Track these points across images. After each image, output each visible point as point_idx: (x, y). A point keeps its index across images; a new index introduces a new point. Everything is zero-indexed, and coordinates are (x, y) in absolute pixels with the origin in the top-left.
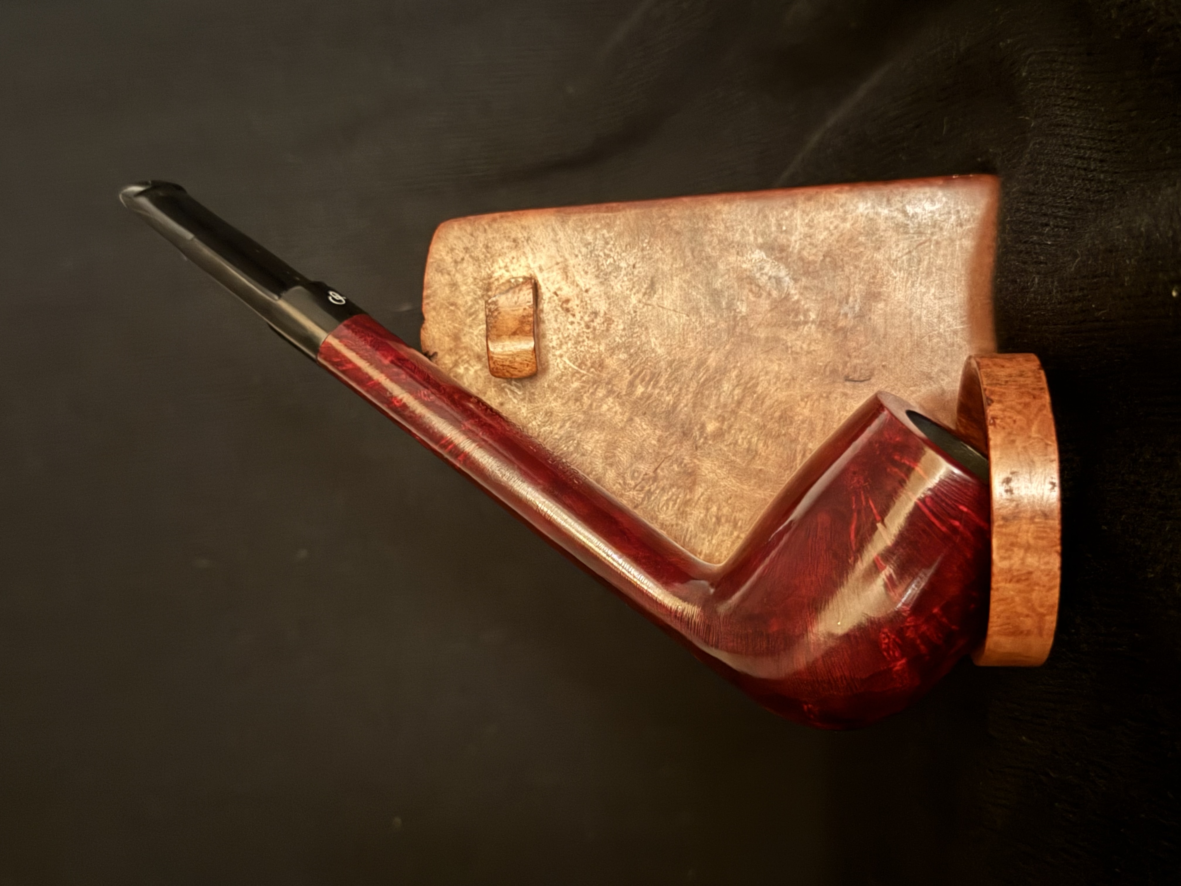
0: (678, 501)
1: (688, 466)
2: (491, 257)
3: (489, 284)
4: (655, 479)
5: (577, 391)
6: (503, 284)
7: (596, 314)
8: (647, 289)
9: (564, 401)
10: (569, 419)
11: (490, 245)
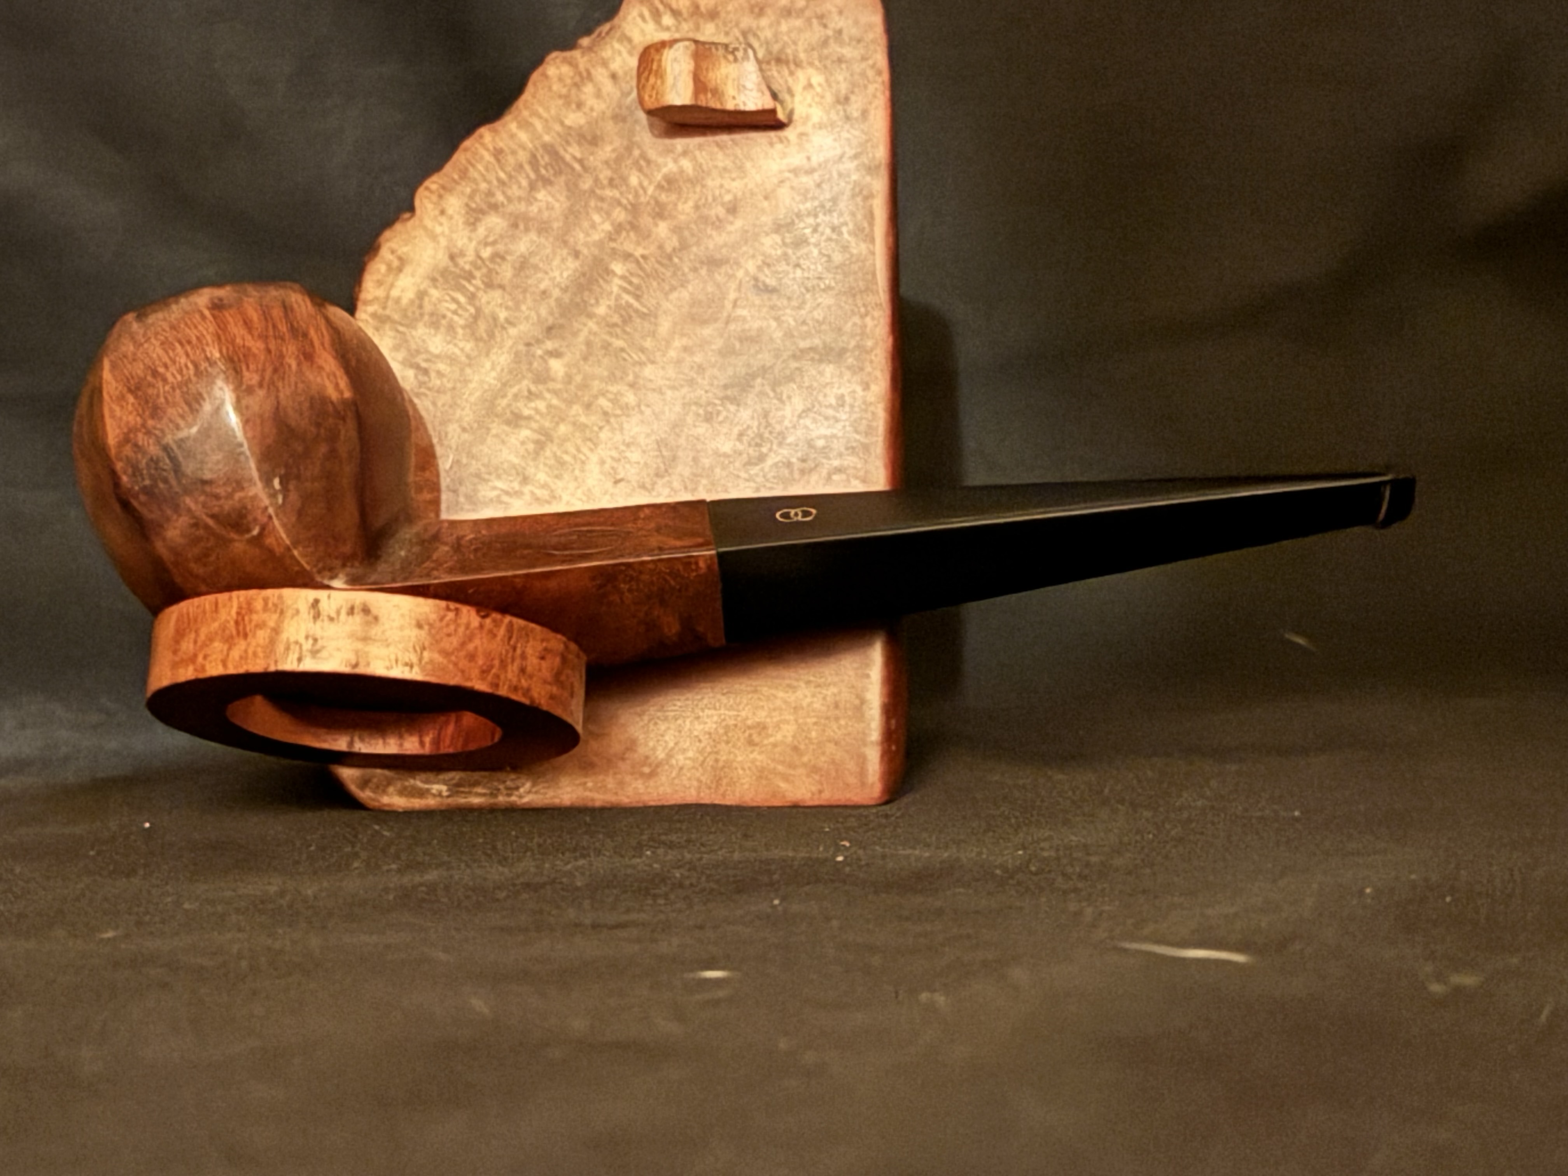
0: (456, 318)
1: (504, 332)
2: (825, 67)
3: (787, 63)
4: (489, 285)
5: (624, 180)
6: (786, 82)
7: (733, 209)
8: (764, 283)
9: (612, 163)
10: (585, 169)
11: (844, 66)
